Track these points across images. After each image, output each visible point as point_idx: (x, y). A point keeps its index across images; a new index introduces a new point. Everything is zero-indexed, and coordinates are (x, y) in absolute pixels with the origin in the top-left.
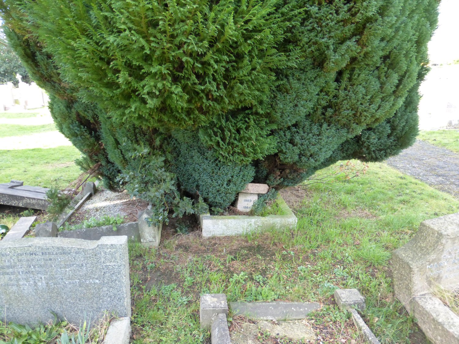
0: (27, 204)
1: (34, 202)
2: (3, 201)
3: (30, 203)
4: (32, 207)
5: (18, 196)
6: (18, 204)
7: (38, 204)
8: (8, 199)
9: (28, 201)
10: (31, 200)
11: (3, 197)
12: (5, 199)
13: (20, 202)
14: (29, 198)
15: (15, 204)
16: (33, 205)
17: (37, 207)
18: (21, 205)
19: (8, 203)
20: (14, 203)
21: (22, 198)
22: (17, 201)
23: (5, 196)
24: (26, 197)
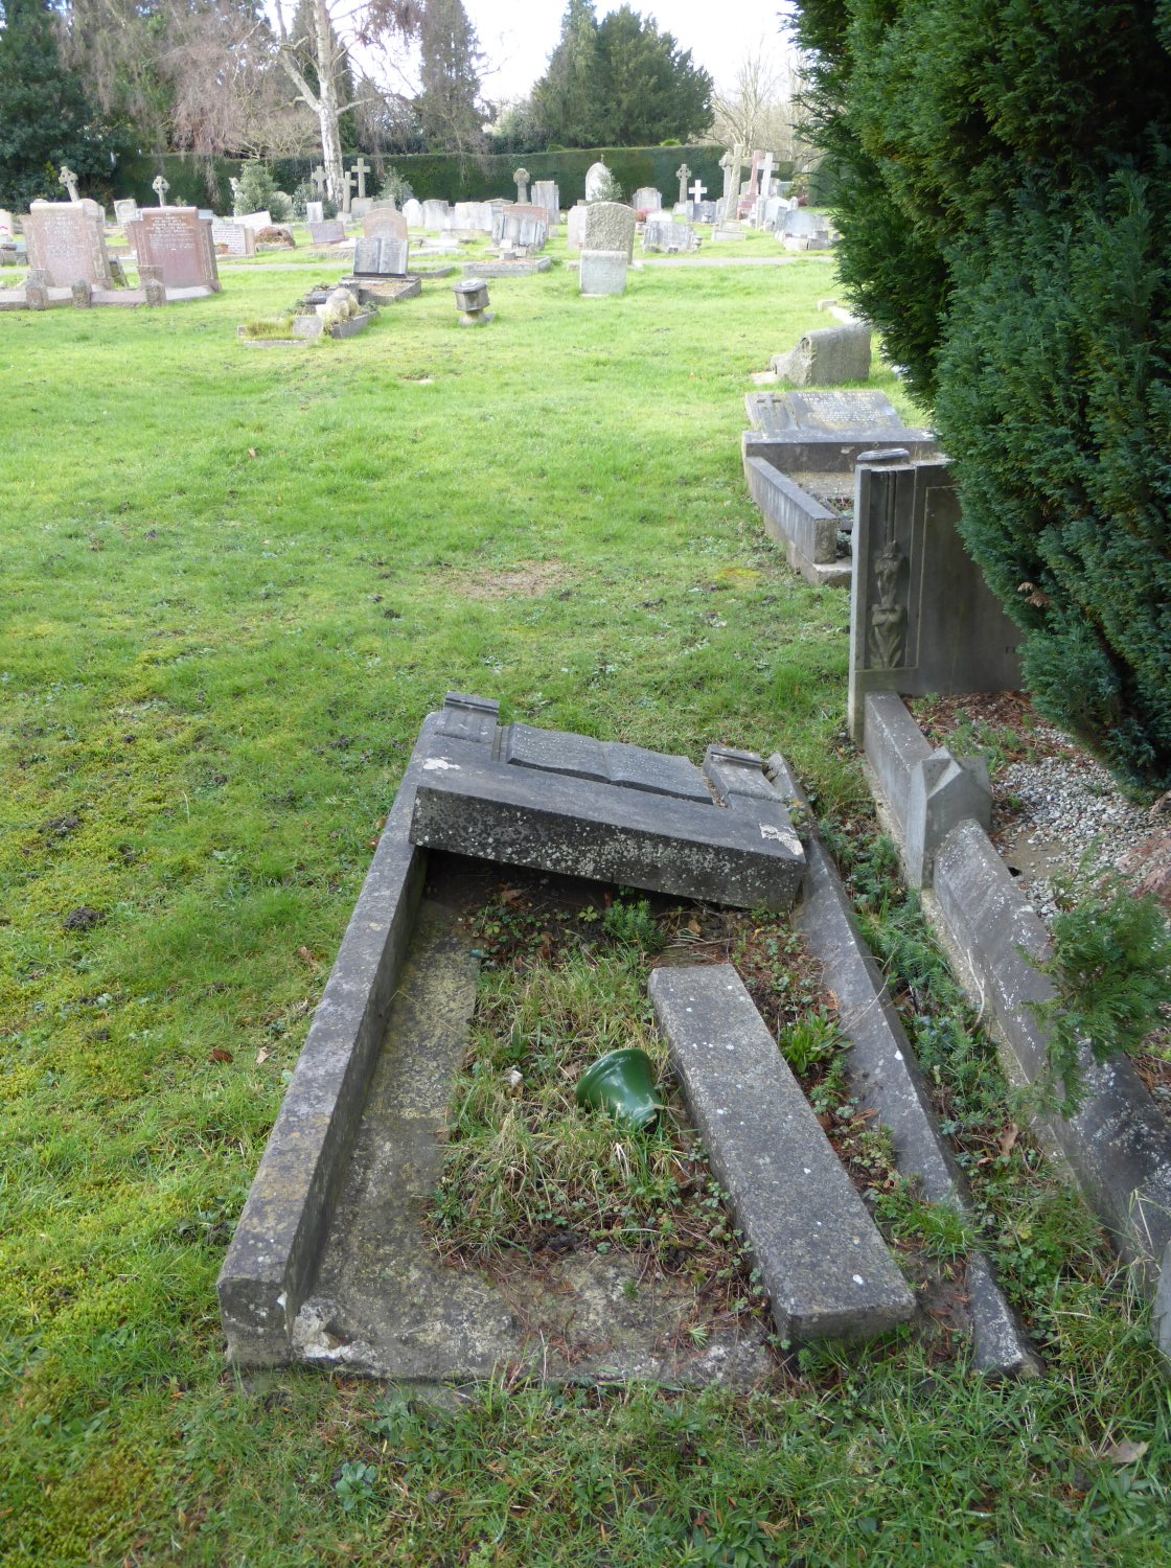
0: (623, 863)
1: (662, 854)
2: (499, 845)
3: (638, 861)
4: (643, 883)
5: (581, 821)
6: (576, 861)
7: (682, 870)
8: (524, 832)
9: (632, 852)
10: (648, 846)
11: (499, 822)
12: (509, 833)
13: (583, 854)
14: (639, 836)
15: (557, 862)
16: (654, 871)
17: (669, 885)
18: (586, 869)
19: (525, 852)
20: (553, 857)
21: (601, 832)
22: (571, 844)
23: (513, 820)
24: (624, 830)
